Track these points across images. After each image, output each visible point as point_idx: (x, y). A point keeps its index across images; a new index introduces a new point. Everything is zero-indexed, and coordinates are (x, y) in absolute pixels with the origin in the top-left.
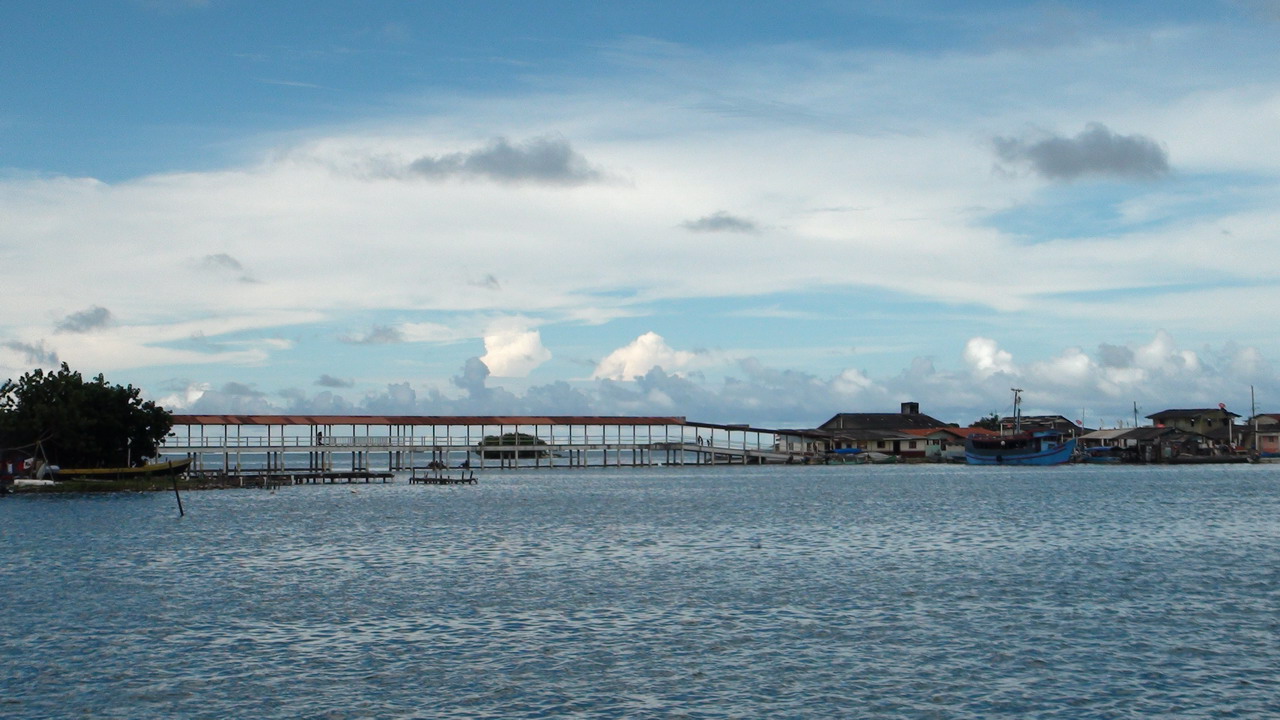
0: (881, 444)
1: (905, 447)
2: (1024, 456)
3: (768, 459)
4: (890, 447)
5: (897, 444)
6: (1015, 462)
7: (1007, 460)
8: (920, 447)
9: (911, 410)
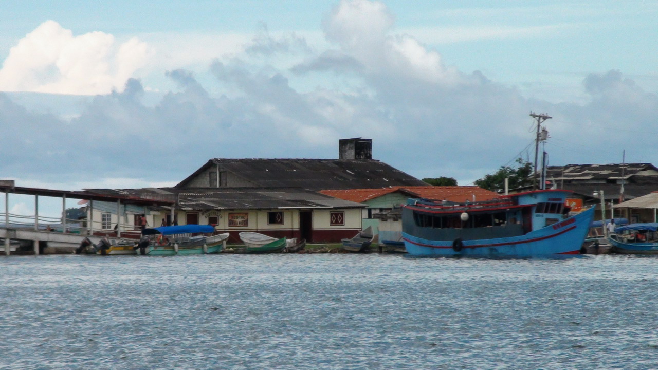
0: (274, 217)
1: (321, 223)
2: (501, 240)
3: (51, 245)
4: (292, 223)
5: (306, 218)
6: (485, 251)
7: (473, 247)
8: (352, 221)
9: (358, 154)
